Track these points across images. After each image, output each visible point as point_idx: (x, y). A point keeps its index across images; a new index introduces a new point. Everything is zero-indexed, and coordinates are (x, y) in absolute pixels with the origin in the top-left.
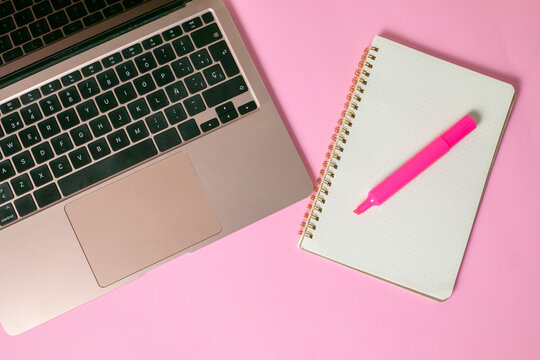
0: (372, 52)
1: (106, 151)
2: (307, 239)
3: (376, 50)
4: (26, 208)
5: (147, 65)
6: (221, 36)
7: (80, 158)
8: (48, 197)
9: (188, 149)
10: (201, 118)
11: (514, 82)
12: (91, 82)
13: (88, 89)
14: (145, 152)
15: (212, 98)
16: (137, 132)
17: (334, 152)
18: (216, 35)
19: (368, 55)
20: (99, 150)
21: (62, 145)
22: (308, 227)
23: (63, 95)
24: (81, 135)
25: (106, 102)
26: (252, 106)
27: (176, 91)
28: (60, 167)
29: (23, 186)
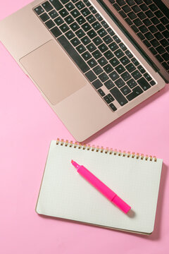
0: (153, 159)
1: (80, 52)
3: (155, 161)
4: (49, 25)
5: (124, 61)
6: (145, 90)
7: (75, 42)
8: (55, 32)
9: (88, 86)
13: (108, 39)
14: (83, 68)
16: (92, 63)
17: (100, 149)
18: (145, 88)
20: (81, 49)
22: (61, 142)
26: (114, 109)
27: (114, 76)
29: (59, 21)
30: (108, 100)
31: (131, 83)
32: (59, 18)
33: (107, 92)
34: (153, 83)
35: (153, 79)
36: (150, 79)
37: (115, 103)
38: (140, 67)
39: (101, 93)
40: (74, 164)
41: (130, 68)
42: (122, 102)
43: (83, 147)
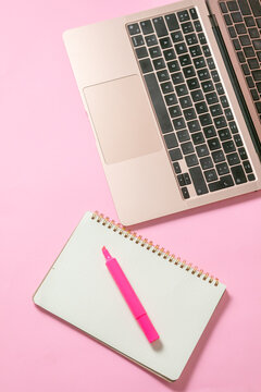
0: (214, 282)
1: (169, 103)
2: (92, 215)
3: (216, 285)
4: (140, 53)
6: (238, 184)
7: (167, 87)
8: (145, 66)
10: (182, 163)
14: (165, 126)
15: (195, 172)
16: (179, 123)
18: (239, 181)
20: (170, 99)
22: (100, 218)
26: (186, 196)
27: (203, 150)
28: (163, 75)
29: (154, 52)
30: (183, 180)
31: (221, 168)
32: (157, 48)
33: (185, 169)
34: (252, 178)
35: (254, 172)
36: (249, 170)
37: (191, 188)
38: (242, 150)
39: (177, 168)
40: (106, 253)
41: (228, 147)
42: (201, 190)
43: (125, 233)
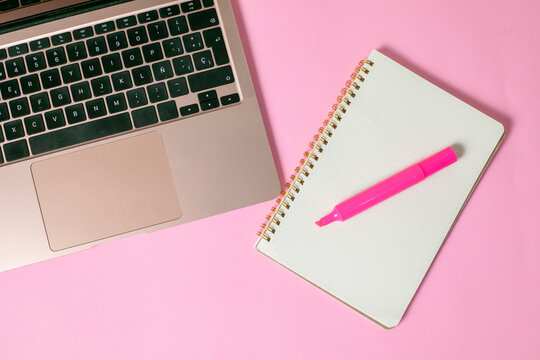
0: (366, 66)
1: (82, 117)
2: (264, 241)
3: (371, 64)
5: (138, 39)
6: (217, 22)
7: (54, 120)
9: (163, 130)
10: (181, 102)
11: (507, 122)
12: (80, 46)
13: (76, 52)
14: (120, 125)
15: (197, 83)
16: (116, 103)
17: (309, 159)
18: (213, 20)
19: (363, 67)
20: (75, 115)
21: (40, 103)
22: (267, 230)
23: (50, 54)
24: (60, 97)
25: (91, 69)
26: (235, 98)
27: (162, 70)
28: (34, 125)
38: (164, 12)
39: (190, 111)
41: (158, 32)
42: (225, 76)
